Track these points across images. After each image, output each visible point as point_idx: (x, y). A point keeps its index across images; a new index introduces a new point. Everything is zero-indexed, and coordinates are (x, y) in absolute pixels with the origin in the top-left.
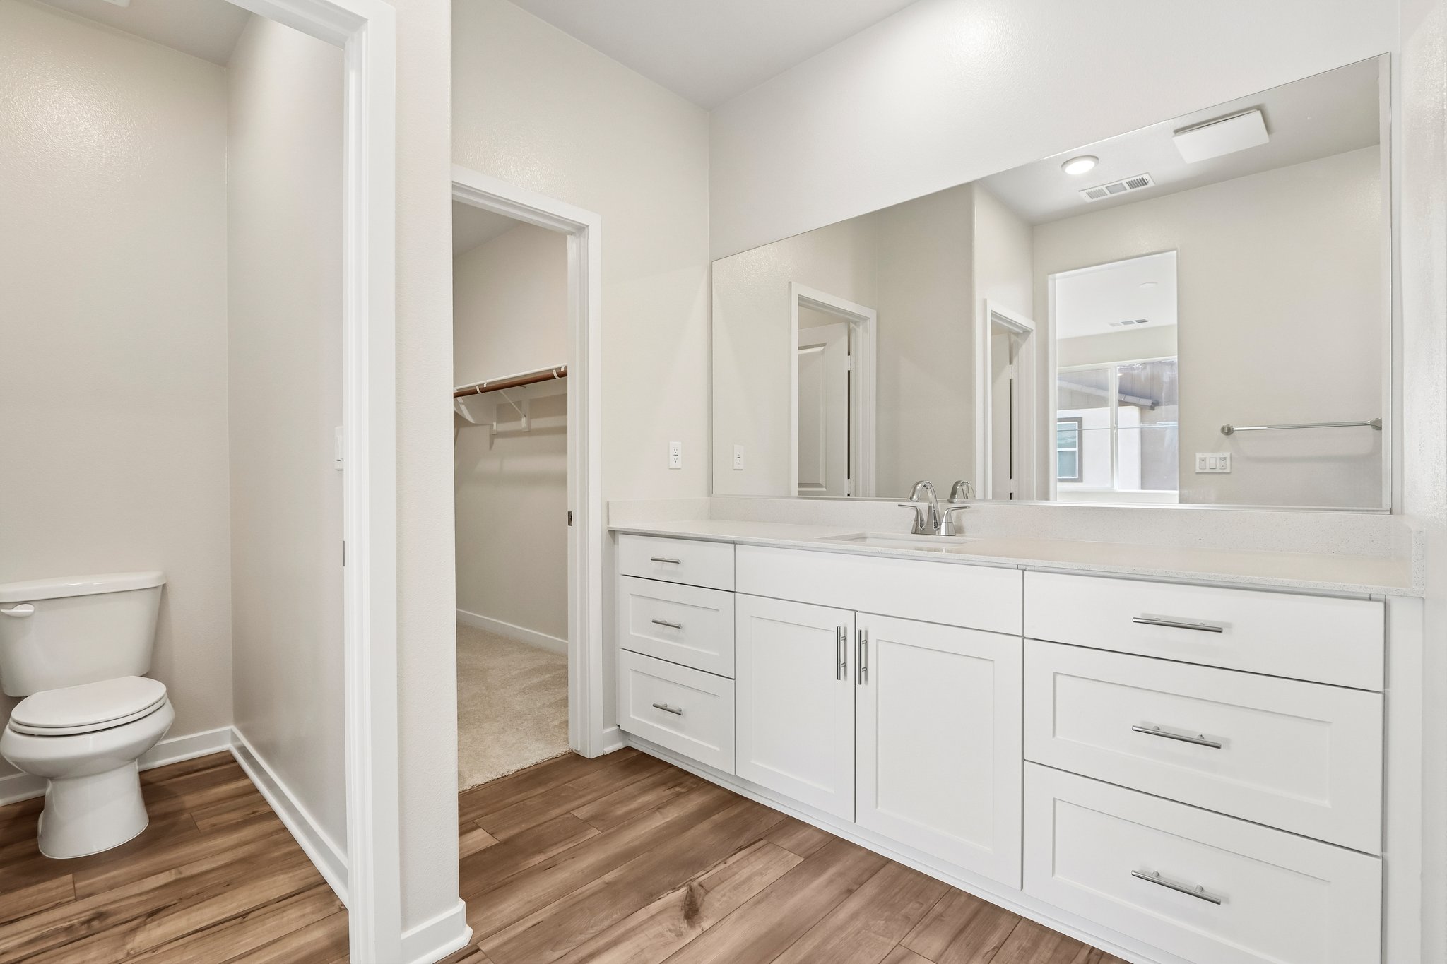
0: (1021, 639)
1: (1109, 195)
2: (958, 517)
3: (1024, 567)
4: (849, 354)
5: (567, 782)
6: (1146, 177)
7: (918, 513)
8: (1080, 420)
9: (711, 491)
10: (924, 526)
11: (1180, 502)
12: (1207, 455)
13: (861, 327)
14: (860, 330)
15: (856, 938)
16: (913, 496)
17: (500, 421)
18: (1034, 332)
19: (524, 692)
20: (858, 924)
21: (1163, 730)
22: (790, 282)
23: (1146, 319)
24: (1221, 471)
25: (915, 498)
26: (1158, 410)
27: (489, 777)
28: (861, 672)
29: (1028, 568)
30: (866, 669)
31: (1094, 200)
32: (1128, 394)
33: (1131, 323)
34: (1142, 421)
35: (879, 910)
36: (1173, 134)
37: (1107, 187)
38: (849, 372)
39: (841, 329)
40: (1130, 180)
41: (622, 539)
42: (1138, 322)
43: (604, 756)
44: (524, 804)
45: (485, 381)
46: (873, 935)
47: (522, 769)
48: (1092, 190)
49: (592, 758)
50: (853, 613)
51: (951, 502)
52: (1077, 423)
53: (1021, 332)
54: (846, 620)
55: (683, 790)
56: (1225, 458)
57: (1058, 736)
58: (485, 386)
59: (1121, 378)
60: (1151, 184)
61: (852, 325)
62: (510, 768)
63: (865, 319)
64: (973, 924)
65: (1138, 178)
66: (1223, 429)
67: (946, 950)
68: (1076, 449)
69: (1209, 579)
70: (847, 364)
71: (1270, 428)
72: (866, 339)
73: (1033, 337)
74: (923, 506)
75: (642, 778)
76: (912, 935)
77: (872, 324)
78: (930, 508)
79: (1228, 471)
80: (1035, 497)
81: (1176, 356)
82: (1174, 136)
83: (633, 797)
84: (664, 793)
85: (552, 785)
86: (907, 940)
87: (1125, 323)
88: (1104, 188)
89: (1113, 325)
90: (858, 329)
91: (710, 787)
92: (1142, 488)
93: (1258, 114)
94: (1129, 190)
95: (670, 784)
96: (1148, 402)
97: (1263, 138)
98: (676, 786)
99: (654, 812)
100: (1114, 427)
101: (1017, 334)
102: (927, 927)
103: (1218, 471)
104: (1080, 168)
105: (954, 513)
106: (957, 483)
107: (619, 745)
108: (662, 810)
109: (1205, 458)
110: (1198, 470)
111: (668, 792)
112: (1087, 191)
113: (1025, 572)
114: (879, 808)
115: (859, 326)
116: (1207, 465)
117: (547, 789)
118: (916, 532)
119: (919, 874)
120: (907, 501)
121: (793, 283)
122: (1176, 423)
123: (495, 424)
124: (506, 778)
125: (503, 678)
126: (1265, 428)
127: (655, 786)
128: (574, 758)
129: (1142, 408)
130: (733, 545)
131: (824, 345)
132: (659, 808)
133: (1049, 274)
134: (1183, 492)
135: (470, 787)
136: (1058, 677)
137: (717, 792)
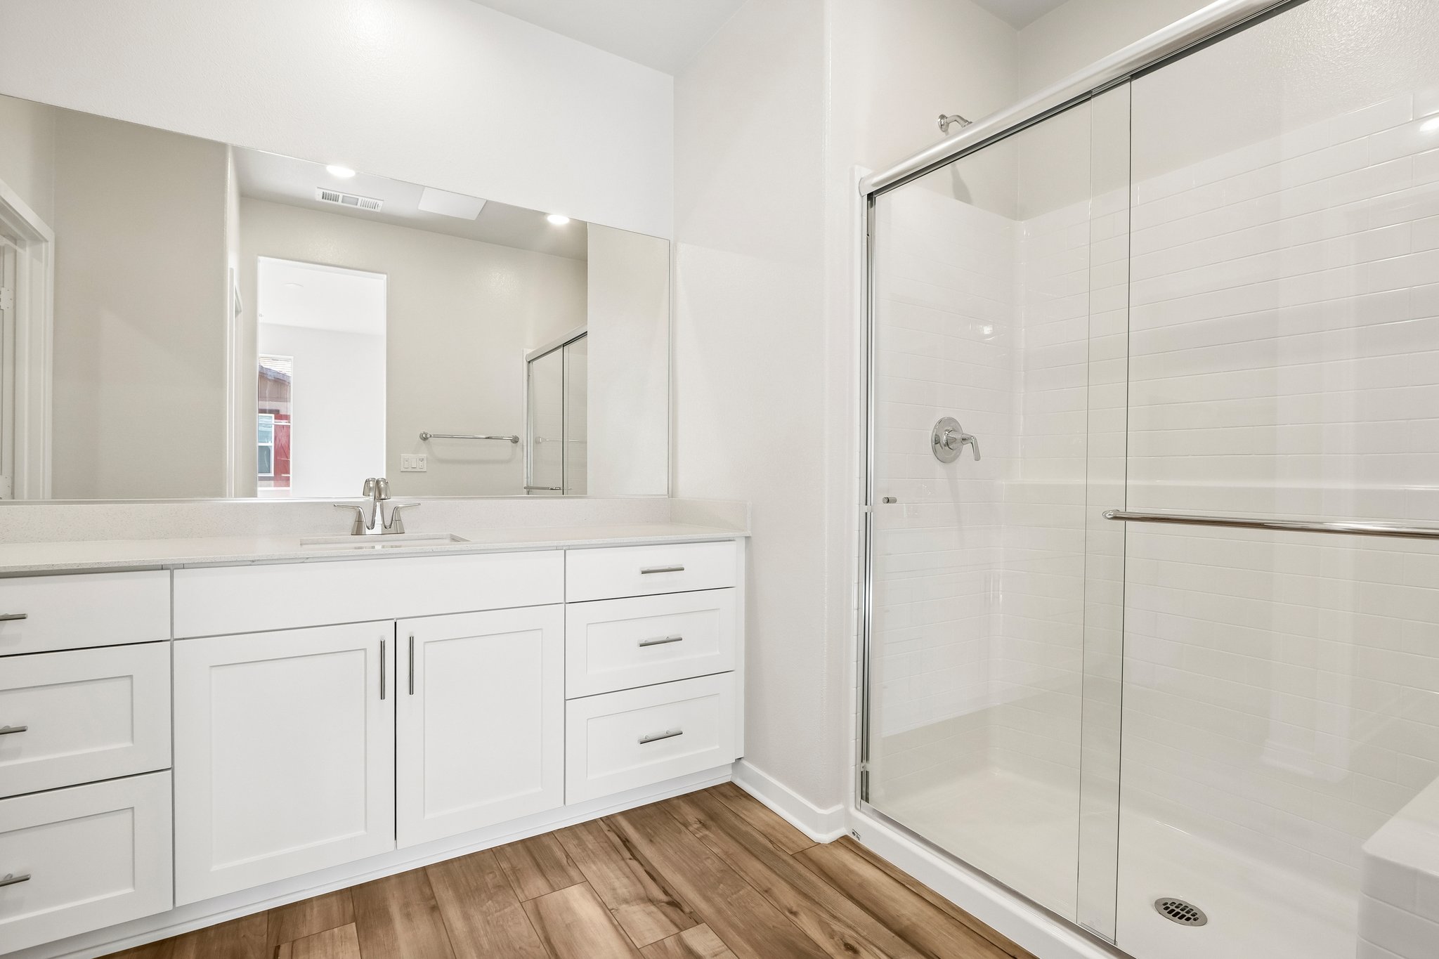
15: (492, 925)
20: (478, 919)
35: (474, 899)
46: (498, 914)
64: (537, 856)
67: (548, 880)
76: (518, 891)
86: (521, 897)
102: (518, 880)
119: (459, 858)
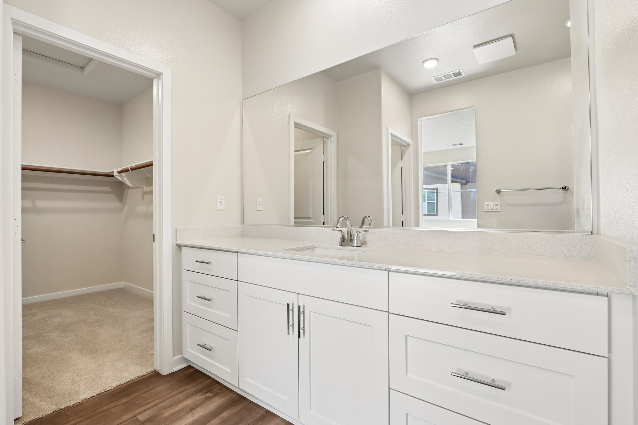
0: (387, 314)
1: (445, 80)
2: (364, 236)
3: (389, 270)
4: (324, 154)
5: (143, 393)
6: (461, 71)
7: (343, 234)
8: (437, 189)
9: (242, 222)
10: (346, 241)
11: (478, 227)
12: (490, 203)
13: (329, 140)
14: (329, 142)
16: (337, 224)
17: (146, 186)
18: (412, 145)
19: (143, 332)
21: (470, 376)
22: (290, 115)
23: (463, 143)
24: (496, 211)
25: (338, 226)
26: (468, 184)
27: (96, 392)
28: (301, 331)
29: (391, 270)
30: (304, 328)
31: (438, 82)
32: (456, 178)
33: (456, 145)
34: (462, 189)
36: (473, 48)
37: (443, 76)
38: (324, 162)
39: (320, 141)
40: (454, 72)
41: (184, 249)
42: (459, 144)
43: (173, 373)
44: (109, 411)
45: (134, 165)
47: (120, 385)
48: (437, 77)
49: (165, 375)
50: (297, 294)
51: (362, 228)
52: (435, 190)
53: (406, 145)
54: (292, 299)
55: (211, 395)
56: (498, 204)
57: (409, 375)
58: (134, 167)
59: (452, 170)
60: (463, 75)
61: (325, 139)
62: (112, 385)
63: (331, 136)
65: (457, 71)
66: (496, 191)
68: (435, 202)
69: (497, 279)
70: (322, 158)
71: (514, 190)
72: (332, 145)
73: (411, 147)
74: (345, 230)
75: (189, 387)
77: (334, 138)
78: (348, 231)
79: (499, 210)
80: (413, 225)
81: (475, 160)
82: (473, 49)
83: (180, 401)
84: (199, 397)
85: (134, 396)
87: (454, 145)
88: (442, 76)
89: (449, 146)
90: (328, 141)
91: (227, 392)
92: (462, 218)
93: (511, 38)
94: (454, 78)
95: (205, 391)
96: (464, 181)
97: (513, 52)
98: (207, 392)
99: (189, 412)
100: (449, 191)
101: (404, 146)
103: (494, 210)
104: (430, 65)
105: (361, 234)
106: (366, 217)
107: (184, 365)
108: (193, 411)
109: (489, 204)
110: (486, 210)
111: (202, 397)
112: (435, 77)
113: (389, 272)
114: (312, 411)
115: (328, 140)
116: (490, 208)
117: (129, 399)
118: (341, 244)
120: (334, 227)
121: (291, 115)
122: (476, 189)
123: (144, 187)
124: (107, 392)
125: (135, 323)
126: (512, 190)
127: (196, 392)
128: (156, 375)
129: (462, 184)
130: (236, 254)
131: (312, 149)
132: (192, 410)
133: (418, 118)
134: (480, 222)
135: (80, 401)
136: (409, 338)
137: (231, 395)
